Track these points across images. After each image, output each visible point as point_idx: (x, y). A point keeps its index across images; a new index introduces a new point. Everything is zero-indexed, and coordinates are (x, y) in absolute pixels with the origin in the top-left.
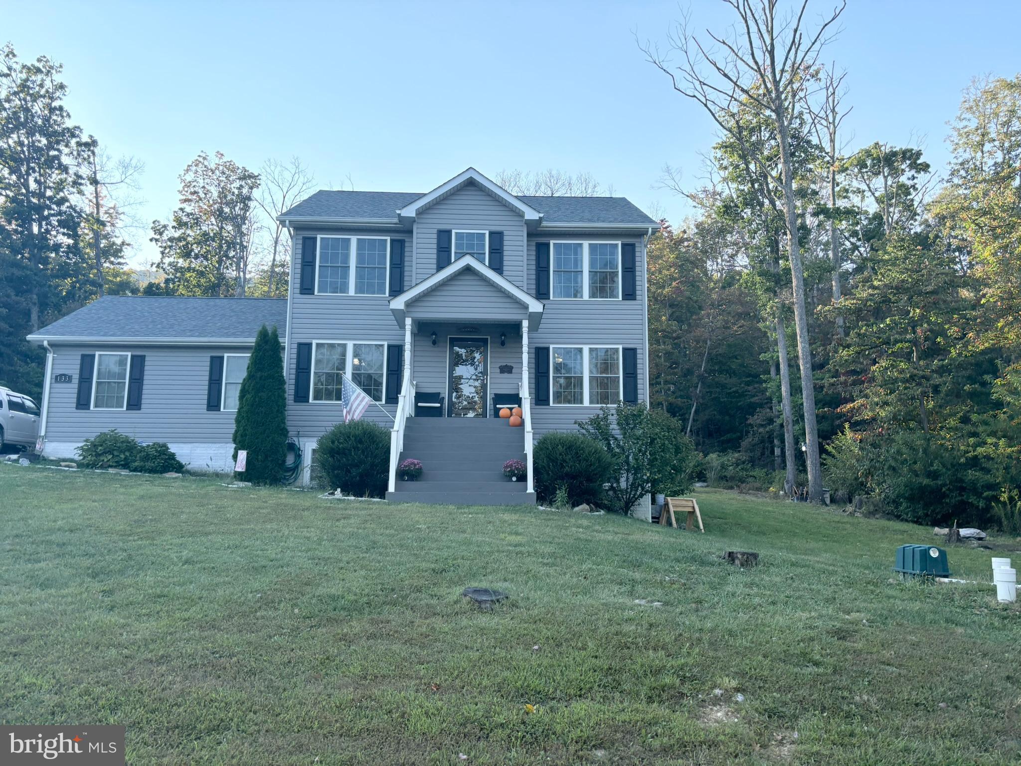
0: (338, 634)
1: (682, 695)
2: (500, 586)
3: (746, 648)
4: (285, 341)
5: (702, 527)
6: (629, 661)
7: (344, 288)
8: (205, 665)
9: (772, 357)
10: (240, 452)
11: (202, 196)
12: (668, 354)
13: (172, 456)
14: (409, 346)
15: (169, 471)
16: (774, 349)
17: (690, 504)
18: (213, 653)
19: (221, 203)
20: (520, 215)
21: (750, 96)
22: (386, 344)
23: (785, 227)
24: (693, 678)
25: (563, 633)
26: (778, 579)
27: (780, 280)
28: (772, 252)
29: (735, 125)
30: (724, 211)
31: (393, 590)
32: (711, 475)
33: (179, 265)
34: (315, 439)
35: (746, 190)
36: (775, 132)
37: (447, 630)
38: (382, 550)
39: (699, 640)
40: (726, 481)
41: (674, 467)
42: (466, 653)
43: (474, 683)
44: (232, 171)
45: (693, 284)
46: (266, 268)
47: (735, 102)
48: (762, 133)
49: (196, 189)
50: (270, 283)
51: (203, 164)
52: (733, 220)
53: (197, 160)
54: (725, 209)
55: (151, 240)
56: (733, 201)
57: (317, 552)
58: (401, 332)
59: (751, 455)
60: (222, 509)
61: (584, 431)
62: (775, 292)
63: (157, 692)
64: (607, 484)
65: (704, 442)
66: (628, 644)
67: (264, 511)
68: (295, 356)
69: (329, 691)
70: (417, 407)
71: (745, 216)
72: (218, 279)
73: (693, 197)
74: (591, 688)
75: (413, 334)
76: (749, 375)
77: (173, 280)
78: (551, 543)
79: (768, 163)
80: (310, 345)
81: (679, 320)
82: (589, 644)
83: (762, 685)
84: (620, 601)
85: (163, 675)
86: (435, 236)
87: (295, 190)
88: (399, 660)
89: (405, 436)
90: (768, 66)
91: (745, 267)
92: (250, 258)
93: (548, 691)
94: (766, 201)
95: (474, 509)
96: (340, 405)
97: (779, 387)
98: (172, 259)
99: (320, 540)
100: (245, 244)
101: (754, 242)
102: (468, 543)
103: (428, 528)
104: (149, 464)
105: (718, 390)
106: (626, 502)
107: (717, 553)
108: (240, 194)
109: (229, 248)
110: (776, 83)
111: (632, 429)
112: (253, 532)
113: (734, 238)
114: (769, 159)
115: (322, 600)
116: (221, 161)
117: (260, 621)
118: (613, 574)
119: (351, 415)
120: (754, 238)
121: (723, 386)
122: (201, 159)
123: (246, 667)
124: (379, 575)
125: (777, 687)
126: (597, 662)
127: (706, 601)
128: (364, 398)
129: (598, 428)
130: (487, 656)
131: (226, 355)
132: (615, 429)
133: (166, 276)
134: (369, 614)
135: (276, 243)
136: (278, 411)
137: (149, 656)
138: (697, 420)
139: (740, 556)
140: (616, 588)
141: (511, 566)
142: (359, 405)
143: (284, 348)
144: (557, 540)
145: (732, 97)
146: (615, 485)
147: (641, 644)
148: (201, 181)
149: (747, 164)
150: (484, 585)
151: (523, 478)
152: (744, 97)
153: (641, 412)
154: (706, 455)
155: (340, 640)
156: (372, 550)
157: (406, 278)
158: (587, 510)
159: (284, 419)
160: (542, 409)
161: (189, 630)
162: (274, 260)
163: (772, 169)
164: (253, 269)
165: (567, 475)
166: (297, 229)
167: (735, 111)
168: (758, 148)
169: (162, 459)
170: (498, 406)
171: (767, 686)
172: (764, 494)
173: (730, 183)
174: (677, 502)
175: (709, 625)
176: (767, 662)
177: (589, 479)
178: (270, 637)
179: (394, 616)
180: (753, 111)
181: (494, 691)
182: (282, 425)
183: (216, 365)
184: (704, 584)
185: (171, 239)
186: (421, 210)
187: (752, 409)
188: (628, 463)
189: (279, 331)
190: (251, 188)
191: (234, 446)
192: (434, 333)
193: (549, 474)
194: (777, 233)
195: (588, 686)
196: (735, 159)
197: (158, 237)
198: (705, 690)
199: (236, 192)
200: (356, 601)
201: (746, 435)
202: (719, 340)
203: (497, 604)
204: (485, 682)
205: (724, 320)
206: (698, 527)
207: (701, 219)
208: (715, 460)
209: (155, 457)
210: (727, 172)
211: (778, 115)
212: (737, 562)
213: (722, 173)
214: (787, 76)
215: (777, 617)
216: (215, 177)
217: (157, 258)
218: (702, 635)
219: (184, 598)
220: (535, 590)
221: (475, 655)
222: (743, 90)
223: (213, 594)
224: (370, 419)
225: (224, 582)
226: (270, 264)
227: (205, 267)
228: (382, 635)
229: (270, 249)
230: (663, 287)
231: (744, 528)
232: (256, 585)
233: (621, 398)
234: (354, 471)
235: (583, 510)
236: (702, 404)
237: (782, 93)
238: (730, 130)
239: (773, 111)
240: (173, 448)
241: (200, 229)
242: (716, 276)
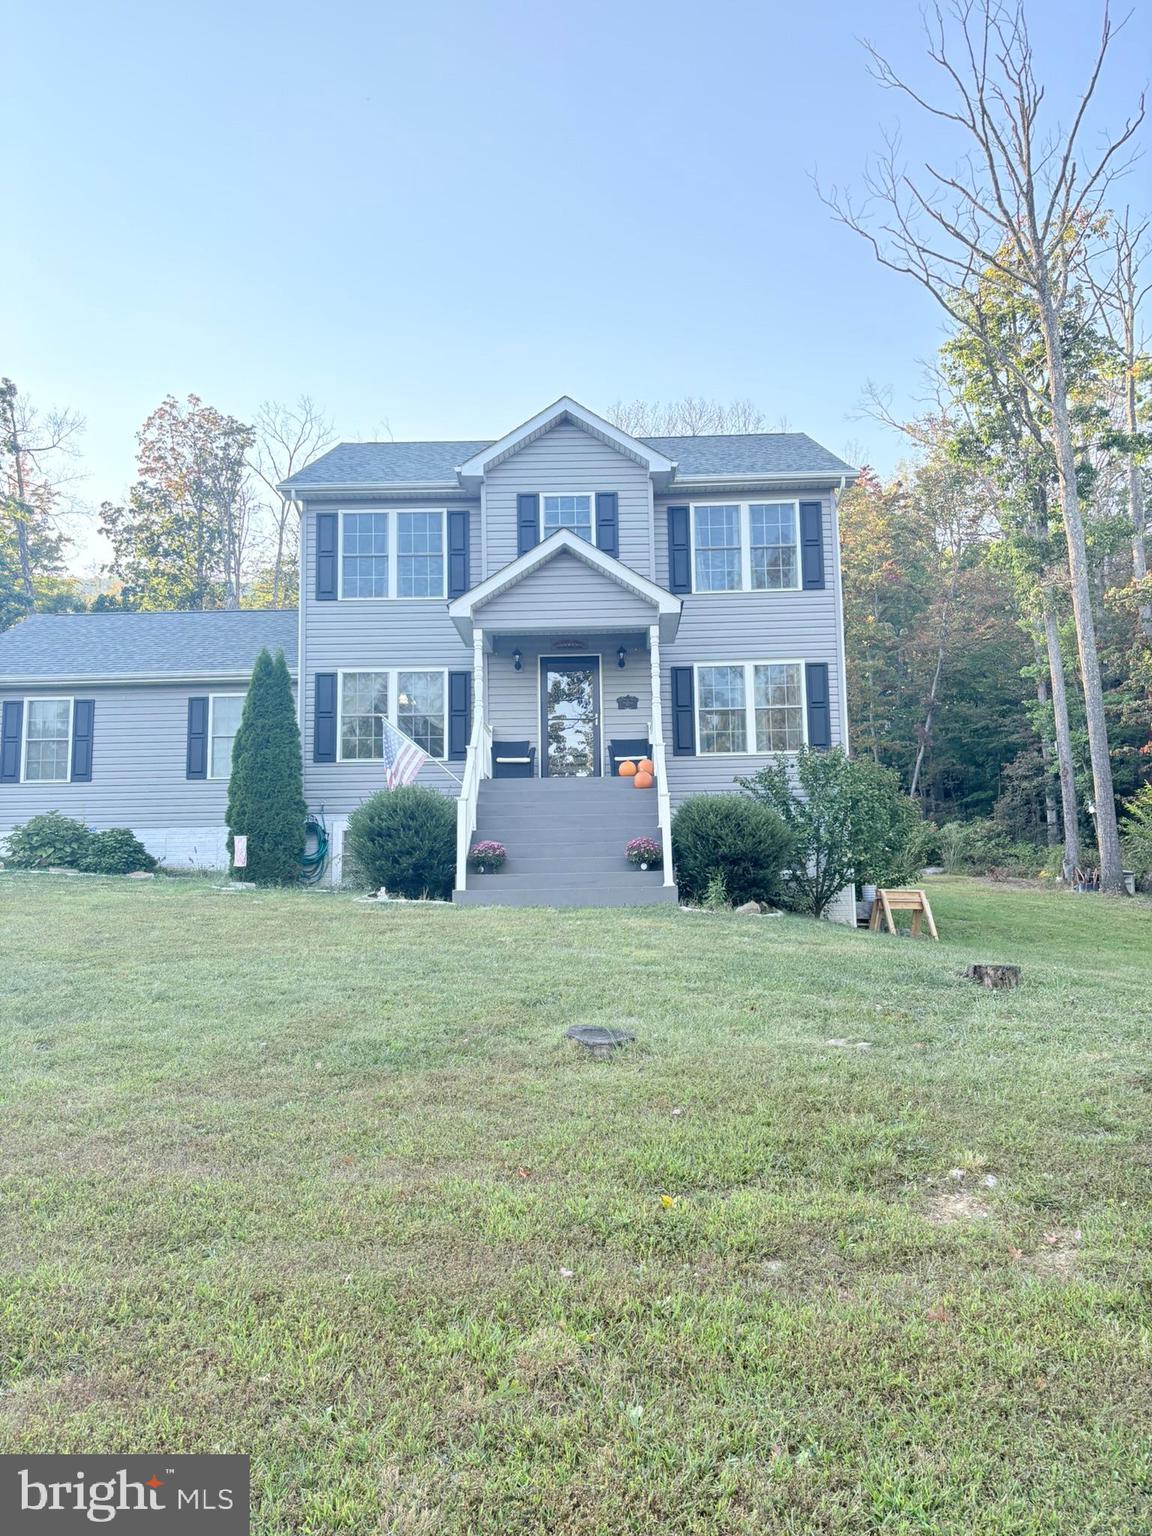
0: (381, 1097)
1: (901, 1179)
2: (622, 1023)
3: (1001, 1107)
4: (297, 672)
5: (934, 932)
6: (820, 1130)
7: (381, 590)
8: (184, 1144)
9: (1040, 671)
10: (237, 838)
11: (171, 461)
12: (878, 674)
13: (139, 849)
14: (481, 673)
15: (135, 870)
16: (1041, 660)
17: (916, 898)
18: (197, 1128)
19: (199, 472)
20: (644, 466)
21: (996, 265)
22: (446, 670)
23: (1055, 469)
24: (917, 1154)
25: (718, 1090)
26: (1050, 1005)
27: (1049, 552)
28: (1036, 508)
29: (975, 313)
30: (959, 449)
31: (462, 1032)
32: (948, 856)
33: (142, 567)
34: (345, 817)
35: (993, 414)
36: (1038, 320)
37: (542, 1088)
38: (445, 974)
39: (928, 1096)
40: (974, 863)
41: (889, 843)
42: (571, 1122)
43: (582, 1164)
44: (214, 424)
45: (915, 564)
46: (268, 567)
47: (973, 276)
48: (1018, 324)
49: (162, 452)
50: (276, 588)
51: (170, 414)
52: (974, 462)
53: (161, 409)
54: (960, 446)
55: (100, 532)
56: (972, 433)
57: (350, 979)
58: (467, 653)
59: (1011, 822)
60: (212, 922)
61: (749, 793)
62: (1042, 570)
63: (116, 1185)
64: (786, 872)
65: (937, 806)
66: (818, 1105)
67: (273, 922)
68: (312, 693)
69: (367, 1179)
70: (495, 762)
71: (993, 455)
72: (198, 585)
73: (912, 430)
74: (761, 1170)
75: (487, 655)
76: (1007, 702)
77: (133, 589)
78: (700, 959)
79: (1027, 371)
80: (334, 676)
81: (895, 621)
82: (759, 1105)
83: (1025, 1161)
84: (806, 1041)
85: (124, 1160)
86: (514, 504)
87: (306, 448)
88: (471, 1133)
89: (478, 806)
90: (1024, 217)
91: (995, 535)
92: (245, 552)
93: (696, 1175)
94: (1026, 431)
95: (584, 912)
96: (380, 765)
97: (1051, 717)
98: (130, 559)
99: (356, 961)
100: (236, 531)
101: (1008, 494)
102: (574, 962)
103: (516, 941)
104: (106, 861)
105: (957, 725)
106: (816, 898)
107: (957, 969)
108: (226, 456)
109: (212, 539)
110: (1038, 243)
111: (823, 786)
112: (256, 953)
113: (977, 491)
114: (1029, 363)
115: (356, 1049)
116: (197, 408)
117: (265, 1081)
118: (796, 1002)
119: (398, 778)
120: (1007, 489)
121: (966, 720)
122: (167, 408)
123: (244, 1146)
124: (442, 1011)
125: (1048, 1164)
126: (771, 1132)
127: (939, 1040)
128: (416, 752)
129: (771, 786)
130: (604, 1126)
131: (211, 696)
132: (796, 788)
133: (124, 585)
134: (426, 1068)
135: (282, 528)
136: (290, 775)
137: (105, 1133)
138: (926, 773)
139: (991, 972)
140: (800, 1023)
141: (639, 992)
142: (409, 763)
143: (295, 683)
144: (709, 955)
145: (969, 268)
146: (798, 873)
147: (837, 1104)
148: (169, 440)
149: (994, 372)
150: (599, 1022)
151: (656, 865)
152: (987, 268)
153: (836, 760)
154: (940, 826)
155: (384, 1105)
156: (433, 975)
157: (473, 571)
158: (756, 911)
159: (300, 787)
160: (684, 761)
161: (162, 1095)
162: (280, 554)
163: (1035, 379)
164: (250, 570)
165: (724, 857)
166: (308, 502)
167: (974, 290)
168: (1011, 347)
169: (125, 852)
170: (617, 759)
171: (1032, 1163)
172: (1031, 881)
173: (968, 405)
174: (897, 896)
175: (942, 1073)
176: (1032, 1127)
177: (758, 864)
178: (280, 1103)
179: (463, 1070)
180: (1003, 289)
181: (613, 1177)
182: (298, 797)
183: (198, 711)
184: (936, 1014)
185: (128, 530)
186: (491, 466)
187: (1010, 753)
188: (818, 839)
189: (288, 658)
190: (242, 447)
191: (229, 829)
192: (517, 652)
193: (696, 858)
194: (1043, 477)
195: (756, 1167)
196: (976, 366)
197: (110, 526)
198: (935, 1171)
199: (220, 454)
200: (407, 1049)
201: (1002, 793)
202: (958, 648)
203: (618, 1048)
204: (600, 1164)
205: (965, 619)
206: (930, 934)
207: (924, 463)
208: (954, 832)
209: (115, 850)
210: (963, 387)
211: (1042, 292)
212: (987, 981)
213: (955, 389)
214: (1054, 231)
215: (1049, 1060)
216: (188, 434)
217: (109, 558)
218: (933, 1088)
219: (155, 1049)
220: (676, 1029)
221: (584, 1125)
222: (985, 256)
223: (196, 1044)
224: (426, 785)
225: (212, 1026)
226: (274, 560)
227: (180, 569)
228: (445, 1098)
229: (273, 538)
230: (869, 571)
231: (1001, 932)
232: (260, 1030)
233: (806, 739)
234: (405, 861)
235: (749, 911)
236: (933, 748)
237: (1047, 257)
238: (966, 321)
239: (1035, 287)
240: (139, 836)
241: (171, 512)
242: (950, 551)
